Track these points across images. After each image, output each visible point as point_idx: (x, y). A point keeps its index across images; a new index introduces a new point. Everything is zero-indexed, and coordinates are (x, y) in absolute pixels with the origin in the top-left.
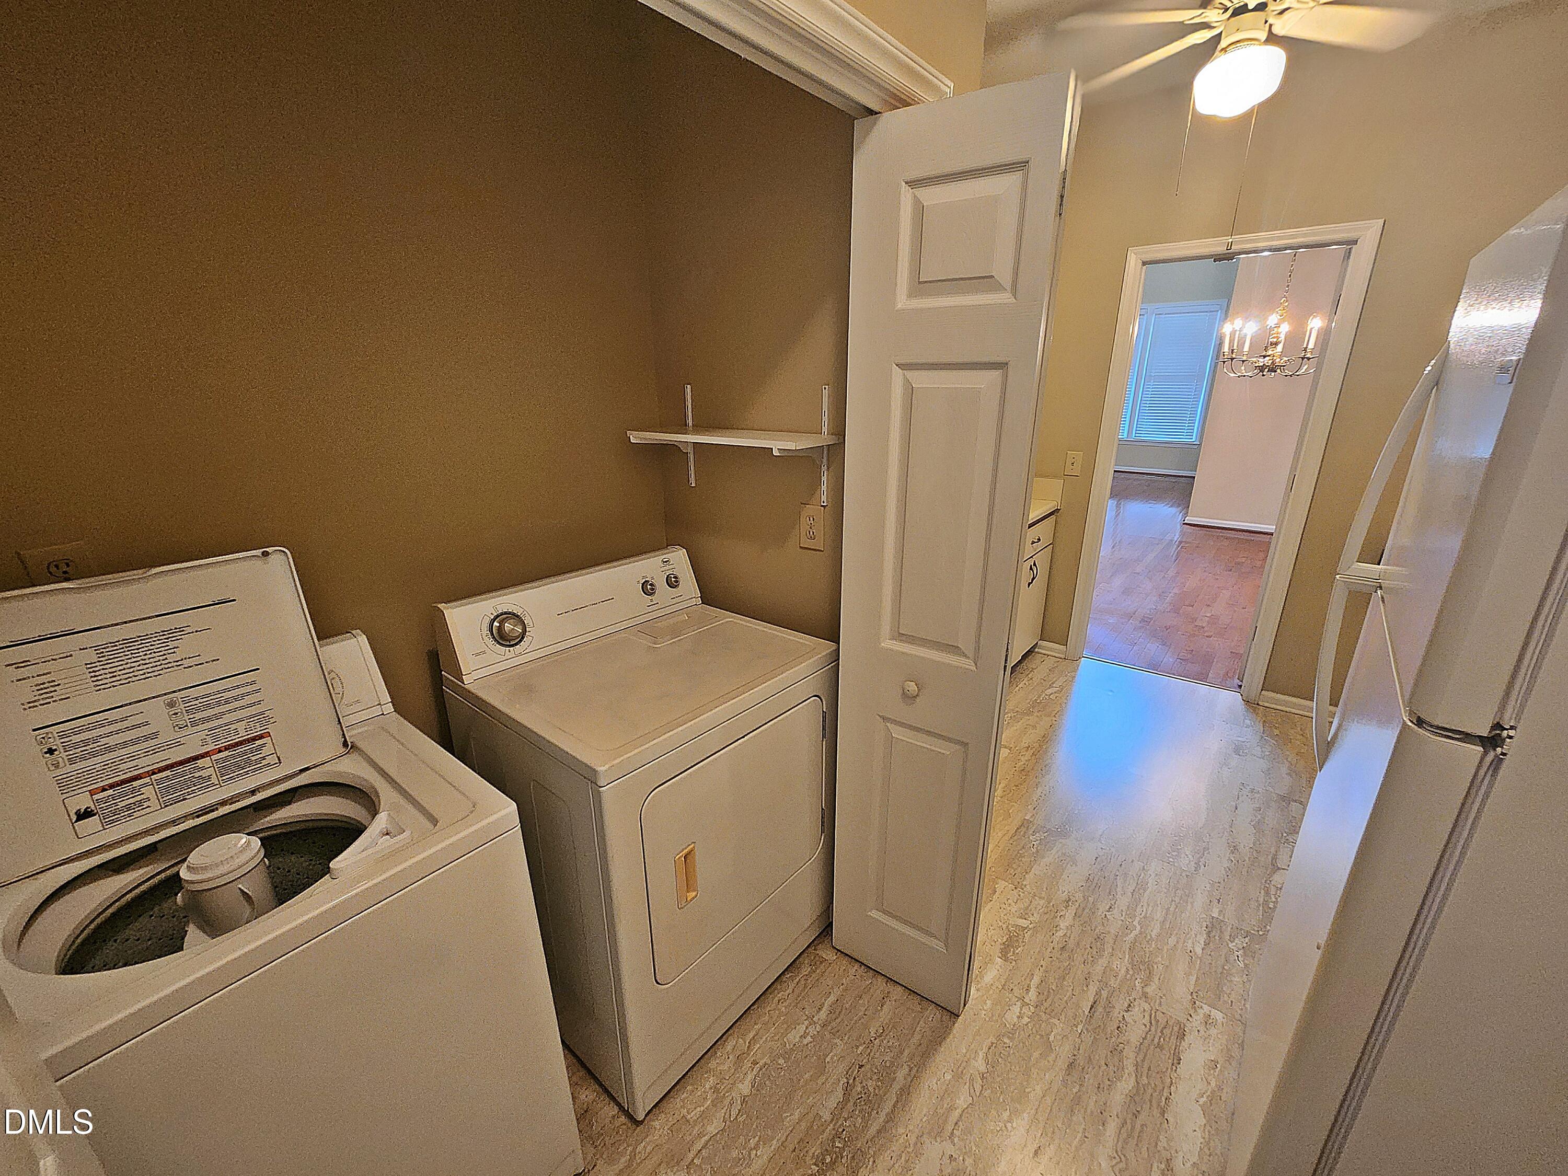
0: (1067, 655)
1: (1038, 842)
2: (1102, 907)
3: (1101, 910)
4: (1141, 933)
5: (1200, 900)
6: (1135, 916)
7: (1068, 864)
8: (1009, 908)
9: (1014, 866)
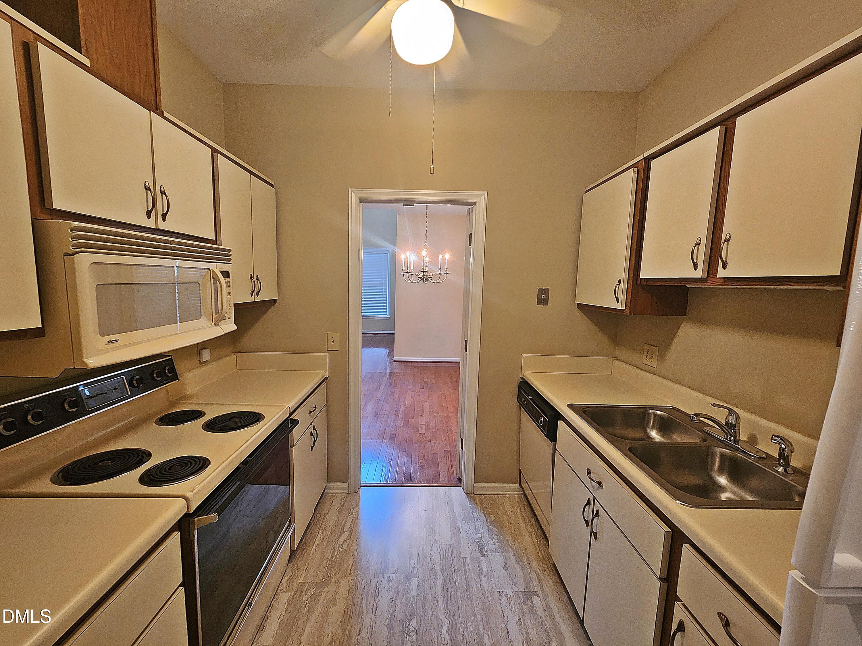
0: (349, 491)
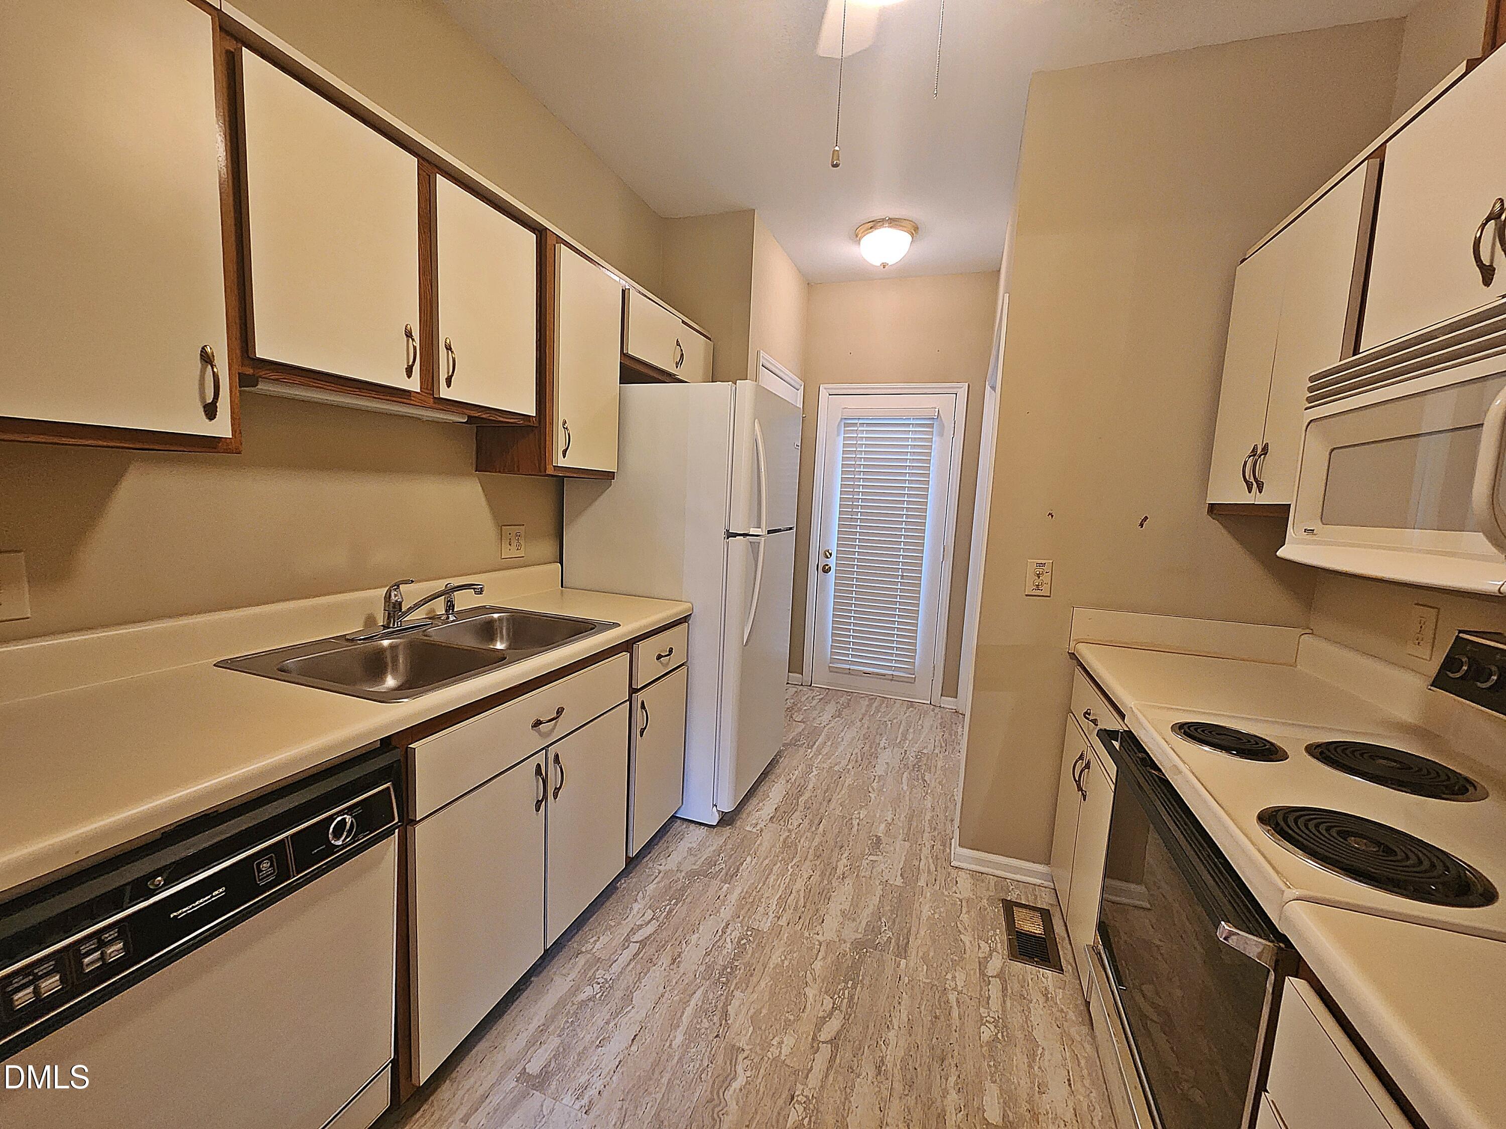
1: (883, 930)
2: (816, 878)
3: (817, 876)
4: (788, 864)
5: (734, 897)
6: (791, 875)
7: (849, 911)
8: (886, 865)
9: (895, 901)
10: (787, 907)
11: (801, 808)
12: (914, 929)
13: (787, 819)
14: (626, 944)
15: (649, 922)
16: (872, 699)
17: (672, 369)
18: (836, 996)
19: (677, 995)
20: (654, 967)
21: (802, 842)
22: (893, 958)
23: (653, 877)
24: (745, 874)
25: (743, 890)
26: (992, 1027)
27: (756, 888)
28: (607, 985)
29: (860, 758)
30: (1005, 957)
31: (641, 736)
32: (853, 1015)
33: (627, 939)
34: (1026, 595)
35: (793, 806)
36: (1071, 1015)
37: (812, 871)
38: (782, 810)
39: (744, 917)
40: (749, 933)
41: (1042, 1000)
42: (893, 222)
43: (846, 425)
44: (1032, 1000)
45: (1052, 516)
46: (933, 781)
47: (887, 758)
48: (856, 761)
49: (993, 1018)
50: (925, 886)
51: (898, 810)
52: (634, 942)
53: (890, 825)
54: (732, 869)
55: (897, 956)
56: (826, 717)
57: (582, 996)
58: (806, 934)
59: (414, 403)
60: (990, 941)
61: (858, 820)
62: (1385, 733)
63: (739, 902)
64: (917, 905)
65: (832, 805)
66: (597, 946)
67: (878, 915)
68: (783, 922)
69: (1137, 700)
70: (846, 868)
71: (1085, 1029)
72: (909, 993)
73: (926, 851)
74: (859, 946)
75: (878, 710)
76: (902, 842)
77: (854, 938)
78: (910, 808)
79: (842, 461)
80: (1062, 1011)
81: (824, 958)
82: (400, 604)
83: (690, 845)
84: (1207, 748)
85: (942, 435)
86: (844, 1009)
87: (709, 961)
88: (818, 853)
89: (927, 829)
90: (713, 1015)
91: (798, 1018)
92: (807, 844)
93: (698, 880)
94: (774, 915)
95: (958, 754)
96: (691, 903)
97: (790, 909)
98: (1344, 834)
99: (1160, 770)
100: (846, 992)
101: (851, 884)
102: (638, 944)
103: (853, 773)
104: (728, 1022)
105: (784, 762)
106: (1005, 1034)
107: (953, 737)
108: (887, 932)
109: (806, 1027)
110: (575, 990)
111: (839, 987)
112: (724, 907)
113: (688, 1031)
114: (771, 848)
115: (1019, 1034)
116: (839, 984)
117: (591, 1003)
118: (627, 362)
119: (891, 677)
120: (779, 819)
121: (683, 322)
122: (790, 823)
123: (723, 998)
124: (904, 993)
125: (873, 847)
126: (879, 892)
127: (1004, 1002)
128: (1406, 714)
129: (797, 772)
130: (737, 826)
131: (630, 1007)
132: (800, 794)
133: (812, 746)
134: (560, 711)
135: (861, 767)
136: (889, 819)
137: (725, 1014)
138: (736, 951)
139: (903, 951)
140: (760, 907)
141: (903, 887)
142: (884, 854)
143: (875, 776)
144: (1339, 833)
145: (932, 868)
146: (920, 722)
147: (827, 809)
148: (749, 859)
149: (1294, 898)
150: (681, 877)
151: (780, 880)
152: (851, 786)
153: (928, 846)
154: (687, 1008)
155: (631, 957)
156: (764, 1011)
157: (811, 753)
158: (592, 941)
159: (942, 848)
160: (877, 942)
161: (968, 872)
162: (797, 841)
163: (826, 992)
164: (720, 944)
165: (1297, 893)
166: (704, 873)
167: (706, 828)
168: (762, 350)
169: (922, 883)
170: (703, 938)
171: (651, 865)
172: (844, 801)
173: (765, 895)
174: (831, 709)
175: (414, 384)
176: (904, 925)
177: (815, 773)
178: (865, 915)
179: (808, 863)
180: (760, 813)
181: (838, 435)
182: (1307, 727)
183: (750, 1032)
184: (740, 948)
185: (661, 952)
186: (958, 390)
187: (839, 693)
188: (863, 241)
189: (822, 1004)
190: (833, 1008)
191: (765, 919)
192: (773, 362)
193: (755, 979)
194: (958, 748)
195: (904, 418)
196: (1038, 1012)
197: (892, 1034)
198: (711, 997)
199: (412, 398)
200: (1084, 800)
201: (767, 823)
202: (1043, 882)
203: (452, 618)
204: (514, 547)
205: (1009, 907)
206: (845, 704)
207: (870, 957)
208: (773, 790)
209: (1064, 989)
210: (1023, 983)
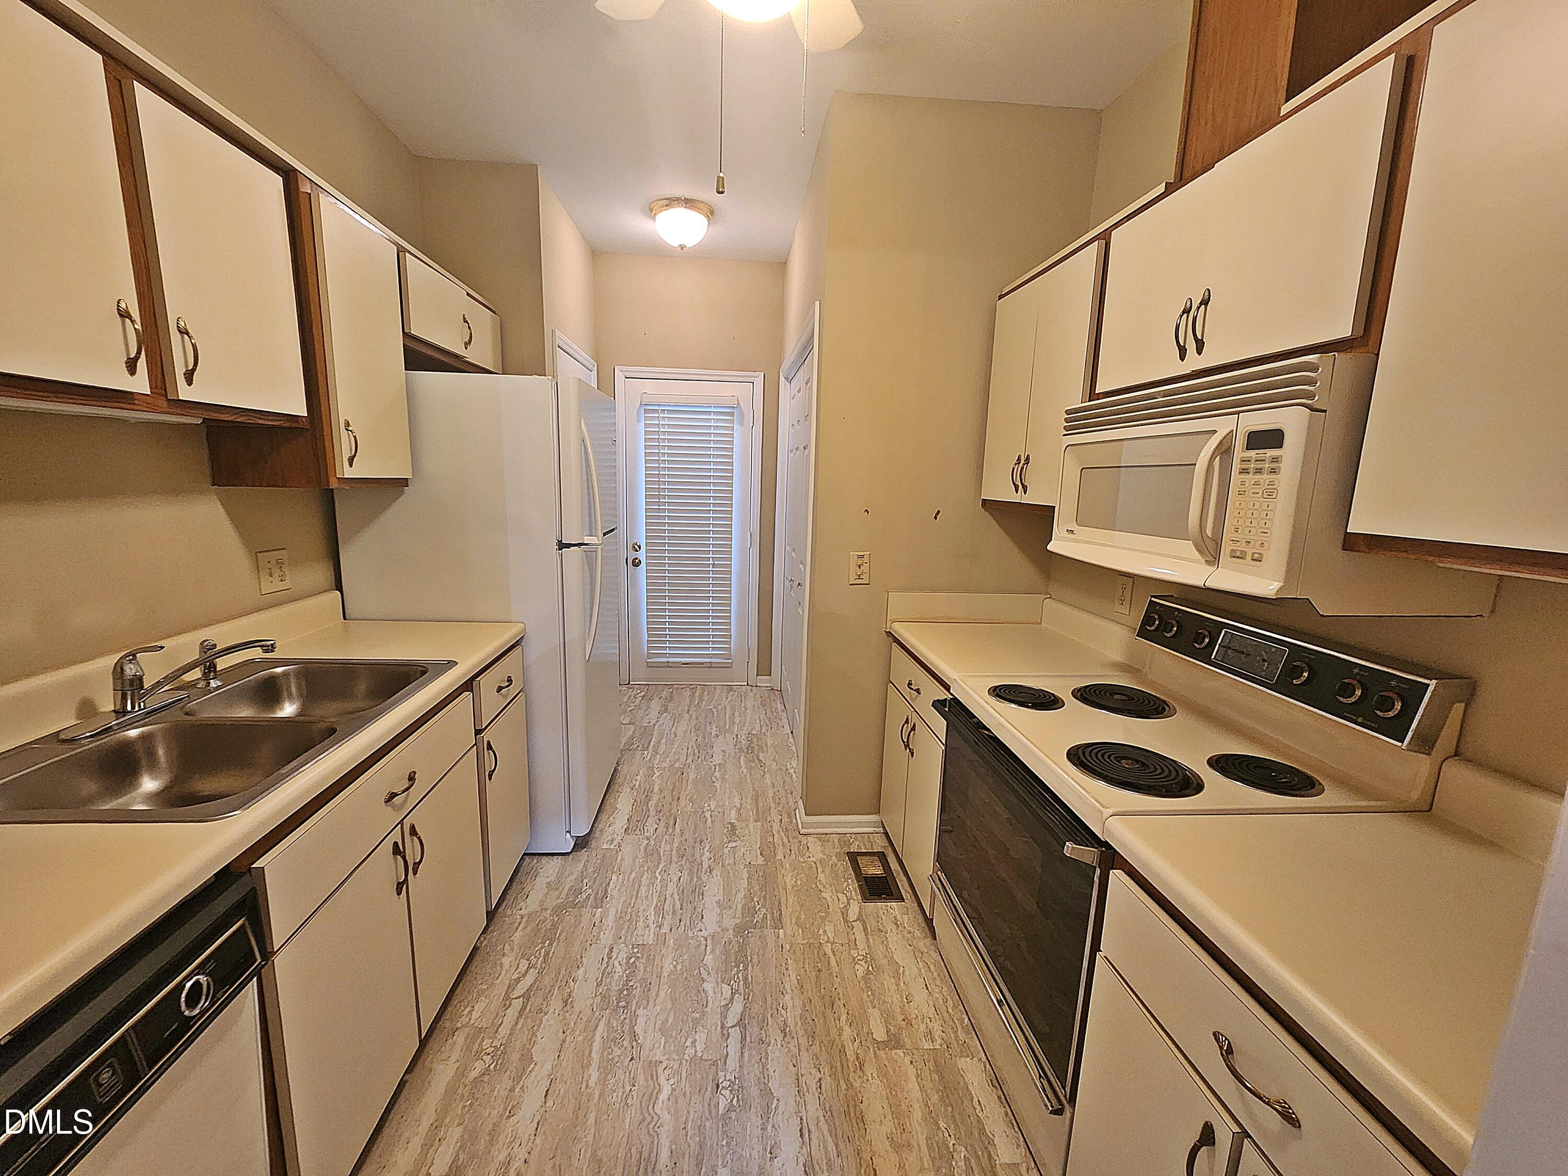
1: (758, 909)
3: (686, 875)
4: (655, 872)
5: (610, 920)
6: (660, 882)
7: (724, 900)
8: (746, 848)
9: (762, 879)
10: (665, 914)
11: (652, 812)
12: (783, 900)
13: (642, 827)
14: (508, 1003)
15: (526, 972)
16: (693, 688)
17: (459, 350)
18: (732, 982)
19: (579, 1035)
20: (546, 1017)
21: (662, 846)
22: (772, 931)
23: (516, 924)
24: (615, 893)
25: (617, 911)
26: (863, 963)
27: (630, 904)
28: (499, 1052)
29: (696, 751)
30: (860, 901)
31: (490, 779)
32: (751, 994)
33: (507, 997)
34: (851, 585)
35: (644, 812)
36: (917, 933)
37: (680, 872)
38: (635, 819)
39: (626, 937)
40: (635, 950)
41: (894, 927)
42: (689, 203)
43: (646, 411)
44: (887, 931)
45: (868, 512)
46: (768, 760)
47: (722, 746)
48: (694, 754)
49: (862, 955)
50: (783, 858)
51: (743, 795)
52: (516, 998)
53: (740, 809)
54: (600, 893)
55: (775, 928)
56: (653, 715)
57: (473, 1074)
58: (691, 934)
59: (139, 408)
60: (845, 892)
61: (710, 812)
62: (1111, 674)
63: (617, 923)
64: (780, 877)
65: (683, 802)
66: (475, 1015)
67: (750, 897)
68: (665, 929)
69: (958, 672)
70: (711, 861)
71: (929, 941)
72: (793, 958)
73: (776, 827)
74: (740, 930)
75: (701, 700)
76: (755, 823)
77: (734, 924)
78: (754, 790)
79: (645, 449)
80: (910, 932)
81: (713, 951)
82: (140, 679)
83: (548, 880)
84: (1013, 705)
85: (742, 425)
86: (742, 990)
87: (603, 990)
88: (681, 853)
89: (773, 806)
90: (622, 1041)
91: (704, 1014)
92: (668, 848)
93: (567, 914)
94: (655, 926)
95: (782, 729)
96: (566, 939)
97: (669, 915)
98: (1119, 759)
99: (989, 730)
100: (740, 975)
101: (719, 875)
102: (522, 999)
103: (693, 767)
104: (639, 1041)
105: (623, 769)
106: (874, 965)
107: (775, 714)
108: (761, 909)
109: (713, 1019)
110: (462, 1071)
111: (733, 973)
112: (602, 933)
113: (601, 1065)
114: (634, 861)
115: (884, 962)
116: (732, 970)
117: (486, 1078)
118: (412, 345)
119: (709, 665)
120: (634, 829)
121: (468, 294)
122: (646, 831)
123: (627, 1021)
124: (789, 959)
125: (730, 834)
126: (745, 876)
127: (868, 939)
128: (1117, 656)
129: (639, 777)
130: (592, 846)
131: (532, 1066)
132: (648, 798)
133: (648, 747)
134: (412, 778)
135: (700, 759)
136: (737, 805)
137: (634, 1036)
138: (627, 972)
139: (778, 923)
140: (639, 921)
141: (763, 865)
142: (742, 838)
143: (715, 766)
144: (1115, 758)
145: (785, 840)
146: (743, 704)
147: (679, 808)
148: (614, 877)
149: (1110, 814)
150: (548, 916)
151: (651, 889)
152: (695, 780)
153: (777, 821)
154: (594, 1044)
155: (517, 1015)
156: (670, 1020)
157: (648, 755)
158: (466, 1012)
159: (789, 820)
160: (755, 921)
161: (815, 836)
162: (658, 847)
163: (722, 982)
164: (609, 969)
165: (1111, 811)
166: (572, 903)
167: (560, 857)
168: (558, 329)
169: (780, 856)
170: (590, 969)
171: (509, 912)
172: (692, 797)
173: (642, 909)
174: (656, 705)
175: (140, 384)
176: (774, 898)
177: (657, 774)
178: (739, 899)
179: (674, 865)
180: (613, 827)
181: (639, 421)
182: (1067, 676)
183: (663, 1043)
184: (631, 968)
185: (549, 998)
186: (753, 379)
187: (660, 688)
188: (658, 217)
189: (722, 993)
190: (732, 993)
191: (647, 932)
192: (568, 341)
193: (653, 992)
194: (781, 724)
195: (706, 405)
196: (893, 938)
197: (787, 997)
198: (615, 1025)
199: (136, 402)
200: (912, 756)
201: (622, 835)
202: (874, 829)
203: (213, 684)
204: (276, 579)
205: (853, 857)
206: (668, 698)
207: (752, 936)
208: (619, 801)
209: (908, 914)
210: (878, 919)
